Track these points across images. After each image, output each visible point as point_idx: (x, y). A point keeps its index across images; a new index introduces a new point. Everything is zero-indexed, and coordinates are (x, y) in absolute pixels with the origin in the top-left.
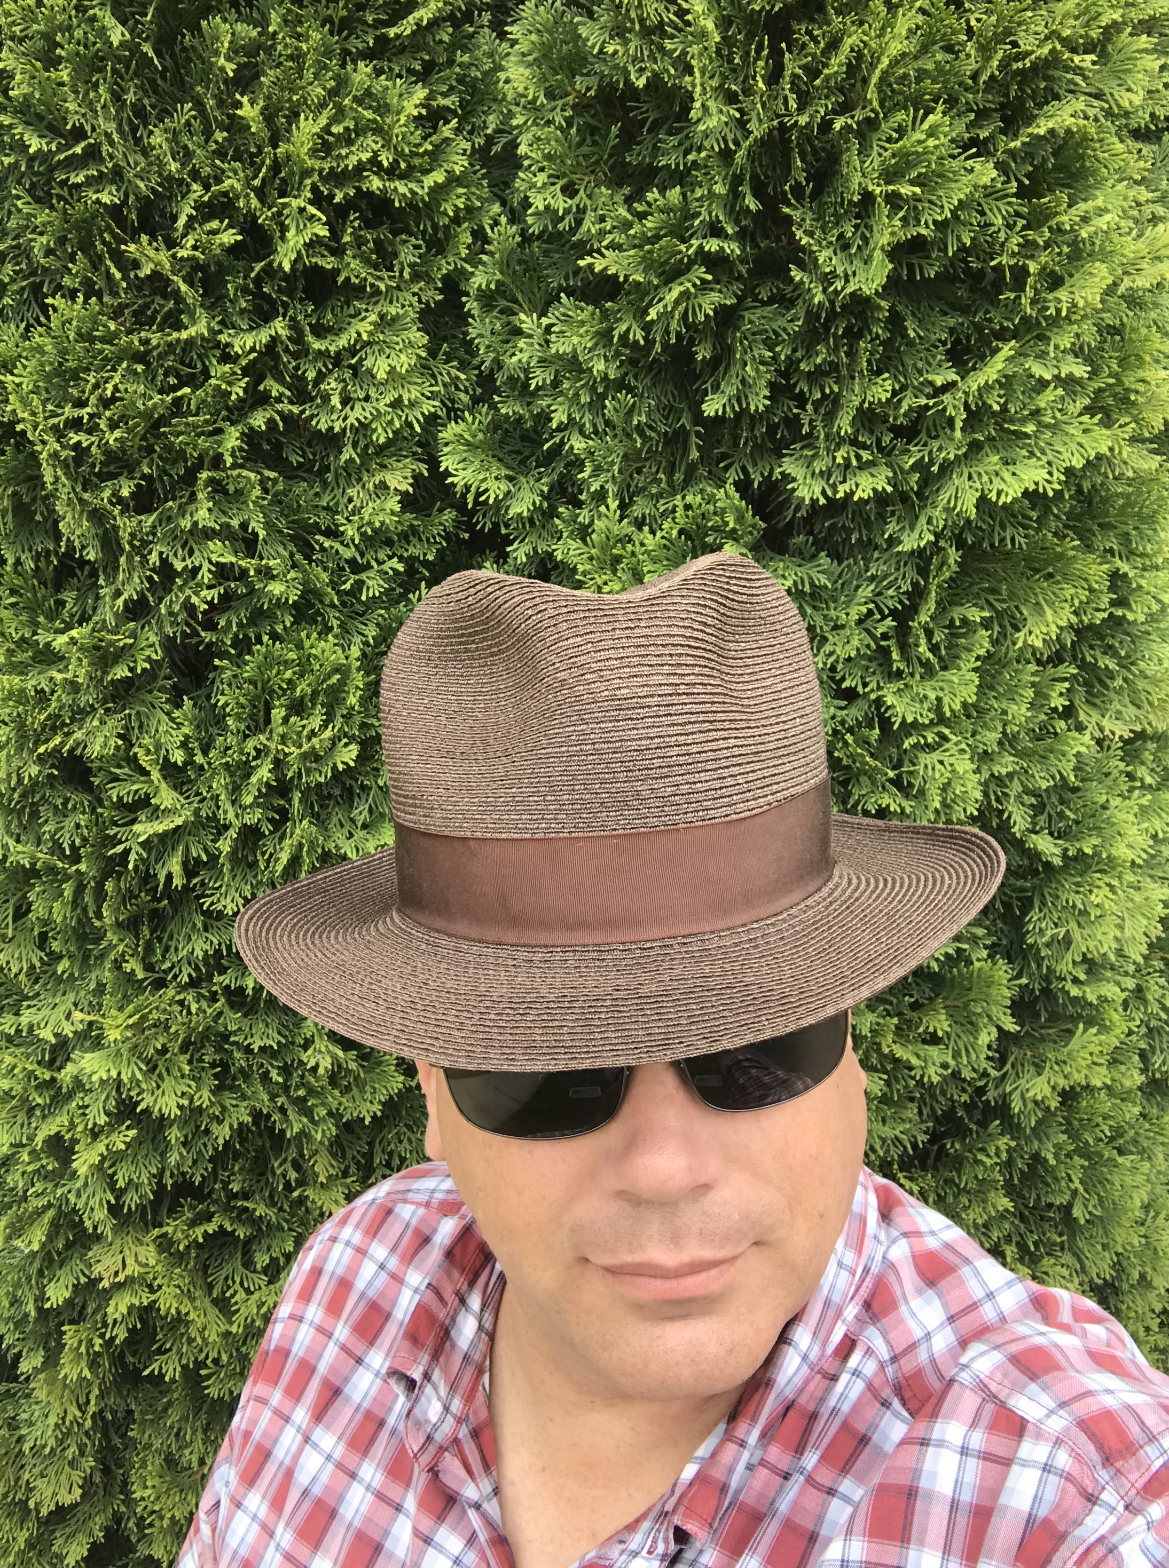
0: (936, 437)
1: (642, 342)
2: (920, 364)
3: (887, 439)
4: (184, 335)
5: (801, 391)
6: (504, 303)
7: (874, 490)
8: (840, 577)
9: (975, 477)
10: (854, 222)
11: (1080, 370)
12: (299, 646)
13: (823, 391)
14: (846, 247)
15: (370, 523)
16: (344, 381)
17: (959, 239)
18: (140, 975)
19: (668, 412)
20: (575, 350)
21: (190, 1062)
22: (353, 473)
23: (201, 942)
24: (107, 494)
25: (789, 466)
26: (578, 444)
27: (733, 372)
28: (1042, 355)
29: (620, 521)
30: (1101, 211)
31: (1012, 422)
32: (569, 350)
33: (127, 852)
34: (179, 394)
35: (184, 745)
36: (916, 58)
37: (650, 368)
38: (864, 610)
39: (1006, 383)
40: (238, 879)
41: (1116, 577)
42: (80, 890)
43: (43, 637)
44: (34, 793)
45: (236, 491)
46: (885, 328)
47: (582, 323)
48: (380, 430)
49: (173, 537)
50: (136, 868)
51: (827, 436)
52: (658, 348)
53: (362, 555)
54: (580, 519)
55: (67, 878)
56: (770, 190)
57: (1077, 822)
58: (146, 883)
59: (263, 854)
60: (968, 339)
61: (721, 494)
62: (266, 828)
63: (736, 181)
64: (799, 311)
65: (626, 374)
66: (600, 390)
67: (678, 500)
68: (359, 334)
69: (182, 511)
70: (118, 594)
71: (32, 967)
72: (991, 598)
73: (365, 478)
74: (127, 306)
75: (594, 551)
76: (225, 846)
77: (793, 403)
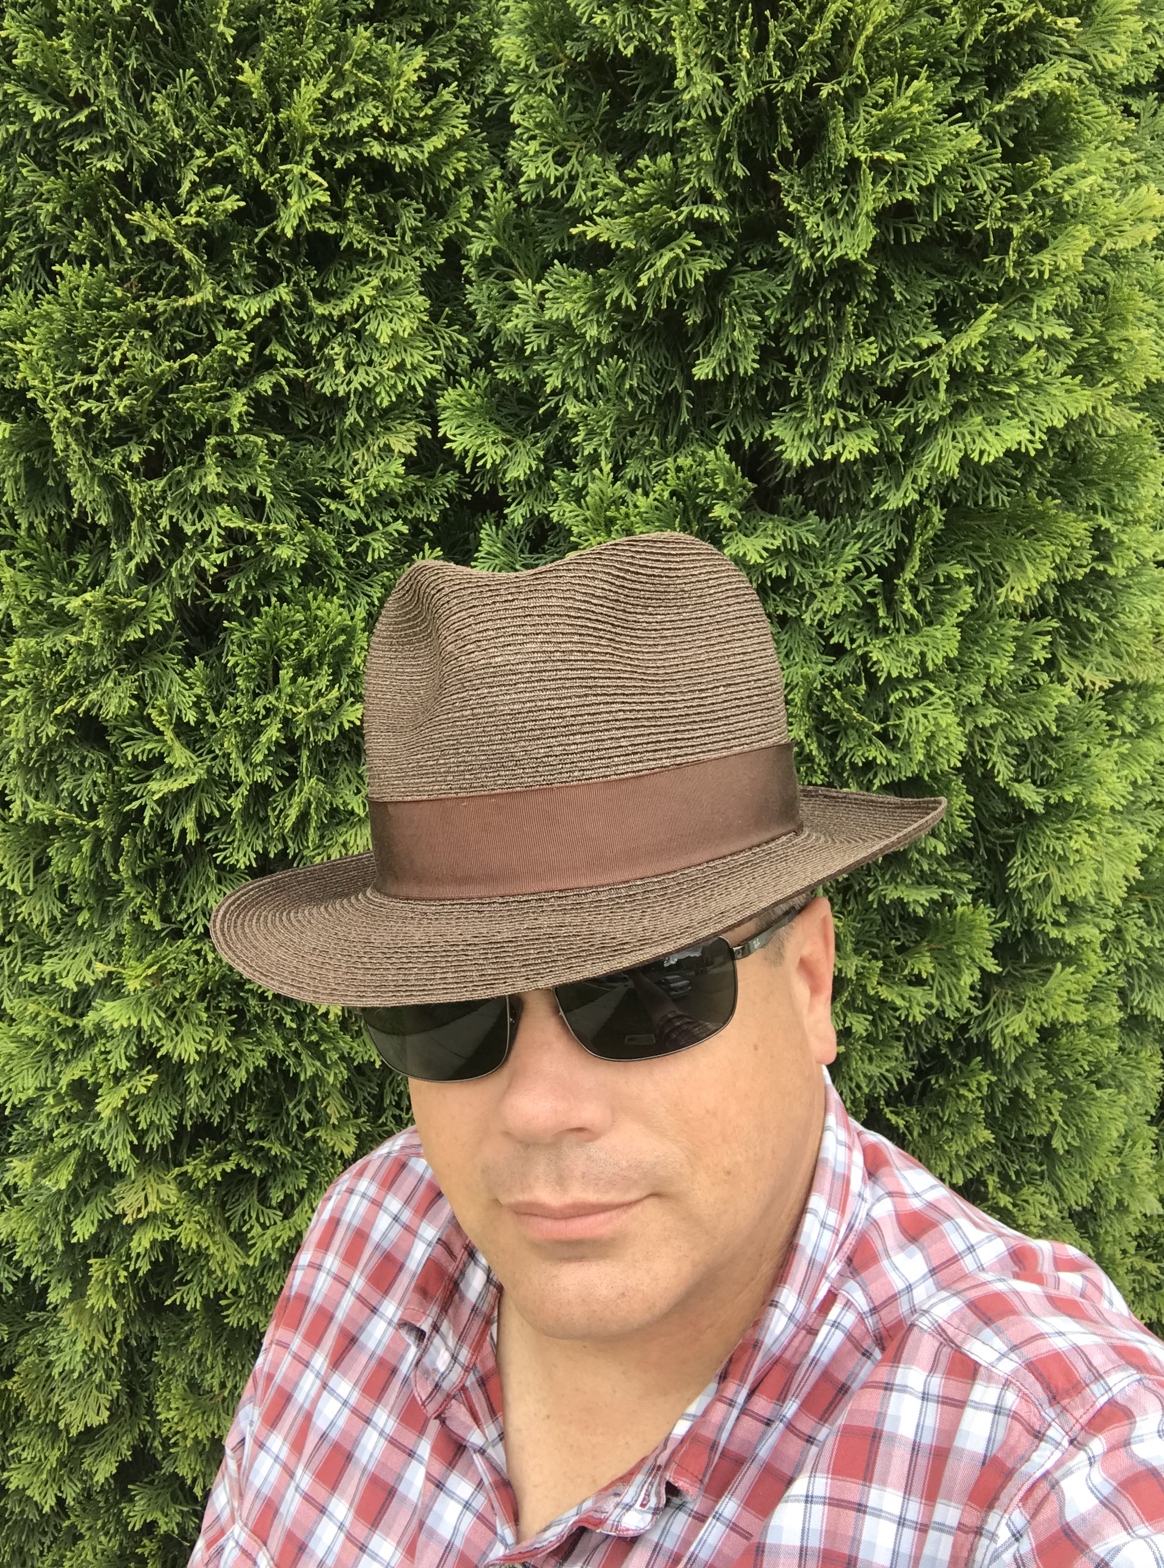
0: (921, 399)
1: (634, 308)
2: (907, 327)
3: (873, 402)
4: (190, 301)
5: (791, 354)
6: (500, 268)
7: (861, 451)
8: (828, 534)
9: (959, 437)
10: (841, 187)
11: (1064, 332)
12: (306, 607)
13: (811, 354)
14: (833, 212)
15: (375, 485)
16: (348, 345)
17: (944, 204)
18: (158, 926)
19: (660, 376)
20: (568, 316)
21: (207, 1009)
22: (357, 436)
23: (215, 893)
24: (117, 460)
25: (778, 429)
26: (572, 408)
27: (723, 336)
28: (1025, 317)
29: (614, 483)
30: (1085, 174)
31: (996, 382)
32: (562, 316)
33: (142, 808)
34: (186, 360)
35: (196, 704)
36: (902, 22)
37: (643, 332)
38: (851, 567)
39: (990, 345)
40: (250, 833)
41: (1098, 534)
42: (97, 845)
43: (57, 601)
44: (51, 751)
45: (244, 455)
46: (873, 292)
47: (576, 288)
48: (383, 394)
49: (183, 501)
50: (151, 823)
51: (815, 399)
52: (650, 313)
53: (368, 517)
54: (574, 482)
55: (85, 834)
56: (758, 155)
57: (1059, 771)
58: (161, 838)
59: (274, 809)
60: (954, 301)
61: (710, 455)
62: (277, 785)
63: (725, 147)
64: (789, 274)
65: (619, 339)
66: (593, 355)
67: (670, 463)
68: (361, 299)
69: (191, 476)
70: (130, 557)
71: (54, 918)
72: (975, 555)
73: (370, 441)
74: (133, 272)
75: (588, 513)
76: (236, 803)
77: (781, 366)
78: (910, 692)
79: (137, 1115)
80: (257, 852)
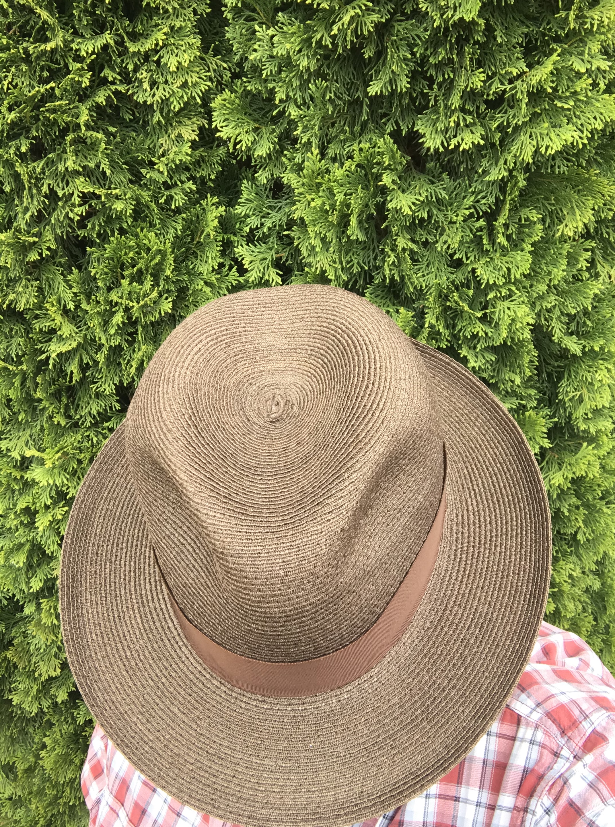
0: (511, 109)
1: (330, 46)
2: (505, 60)
3: (482, 109)
4: (49, 46)
5: (431, 75)
6: (248, 13)
7: (473, 143)
8: (454, 190)
9: (534, 136)
11: (604, 64)
12: (137, 236)
13: (444, 76)
15: (173, 161)
16: (151, 71)
18: (63, 423)
19: (349, 87)
20: (288, 53)
22: (162, 128)
23: (95, 405)
24: (12, 151)
25: (422, 126)
26: (294, 112)
27: (387, 65)
28: (581, 54)
29: (320, 161)
31: (560, 98)
32: (284, 53)
33: (48, 358)
34: (49, 86)
35: (74, 298)
38: (468, 212)
39: (557, 73)
40: (112, 371)
42: (23, 383)
45: (91, 143)
46: (483, 36)
47: (294, 33)
48: (175, 103)
49: (56, 174)
50: (54, 365)
51: (446, 107)
52: (340, 50)
53: (171, 179)
54: (296, 160)
55: (15, 375)
57: (593, 328)
58: (61, 374)
59: (124, 360)
60: (536, 40)
61: (381, 142)
62: (125, 345)
64: (428, 26)
65: (322, 65)
66: (306, 77)
67: (355, 147)
68: (157, 40)
69: (60, 158)
70: (27, 209)
71: (4, 418)
73: (170, 131)
74: (14, 24)
75: (305, 180)
76: (101, 358)
77: (426, 83)
78: (500, 292)
79: (59, 528)
80: (115, 384)
